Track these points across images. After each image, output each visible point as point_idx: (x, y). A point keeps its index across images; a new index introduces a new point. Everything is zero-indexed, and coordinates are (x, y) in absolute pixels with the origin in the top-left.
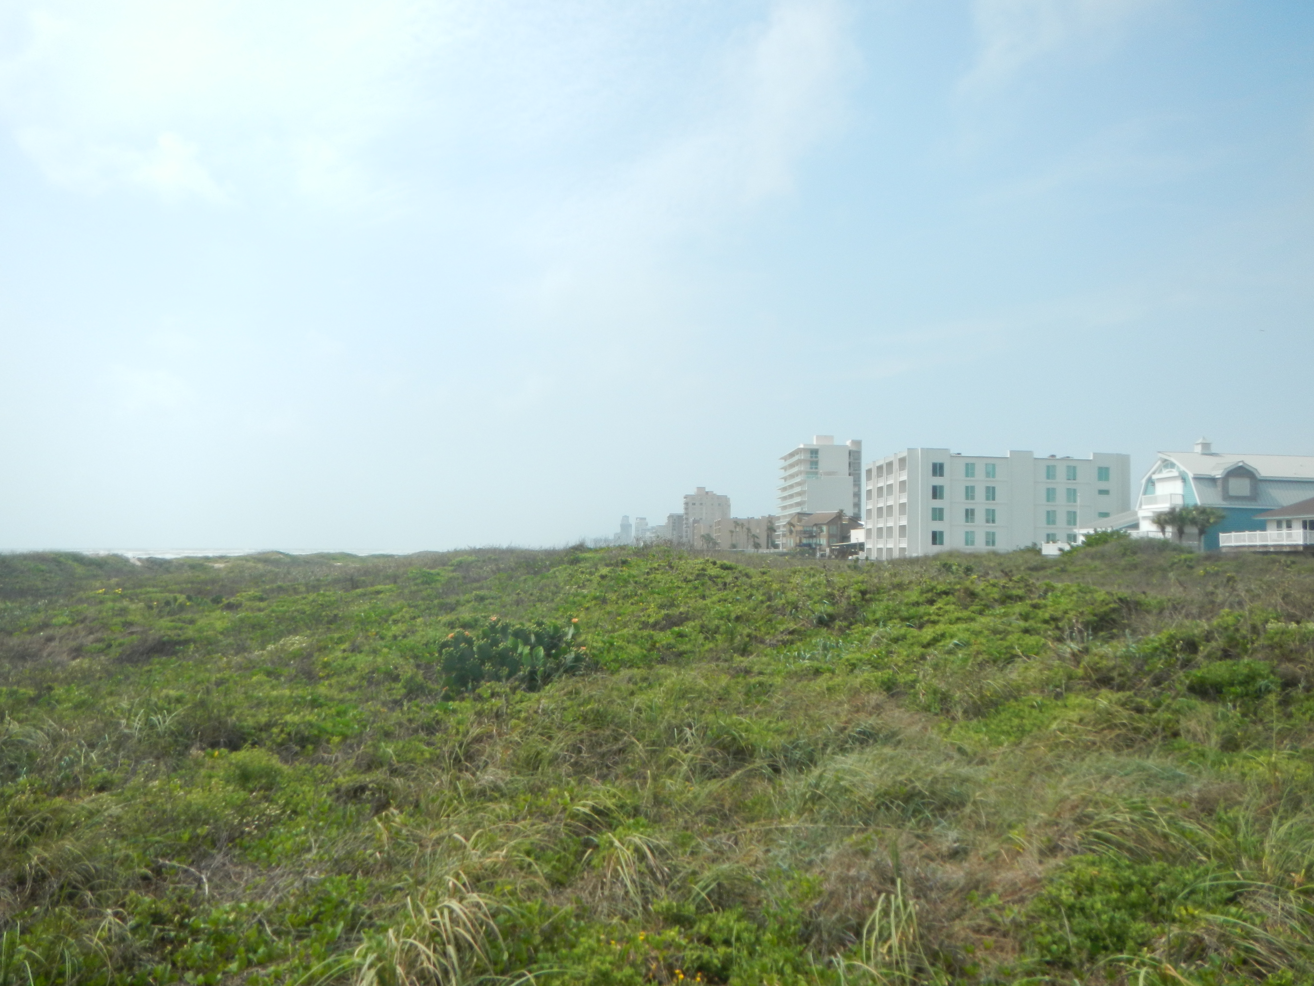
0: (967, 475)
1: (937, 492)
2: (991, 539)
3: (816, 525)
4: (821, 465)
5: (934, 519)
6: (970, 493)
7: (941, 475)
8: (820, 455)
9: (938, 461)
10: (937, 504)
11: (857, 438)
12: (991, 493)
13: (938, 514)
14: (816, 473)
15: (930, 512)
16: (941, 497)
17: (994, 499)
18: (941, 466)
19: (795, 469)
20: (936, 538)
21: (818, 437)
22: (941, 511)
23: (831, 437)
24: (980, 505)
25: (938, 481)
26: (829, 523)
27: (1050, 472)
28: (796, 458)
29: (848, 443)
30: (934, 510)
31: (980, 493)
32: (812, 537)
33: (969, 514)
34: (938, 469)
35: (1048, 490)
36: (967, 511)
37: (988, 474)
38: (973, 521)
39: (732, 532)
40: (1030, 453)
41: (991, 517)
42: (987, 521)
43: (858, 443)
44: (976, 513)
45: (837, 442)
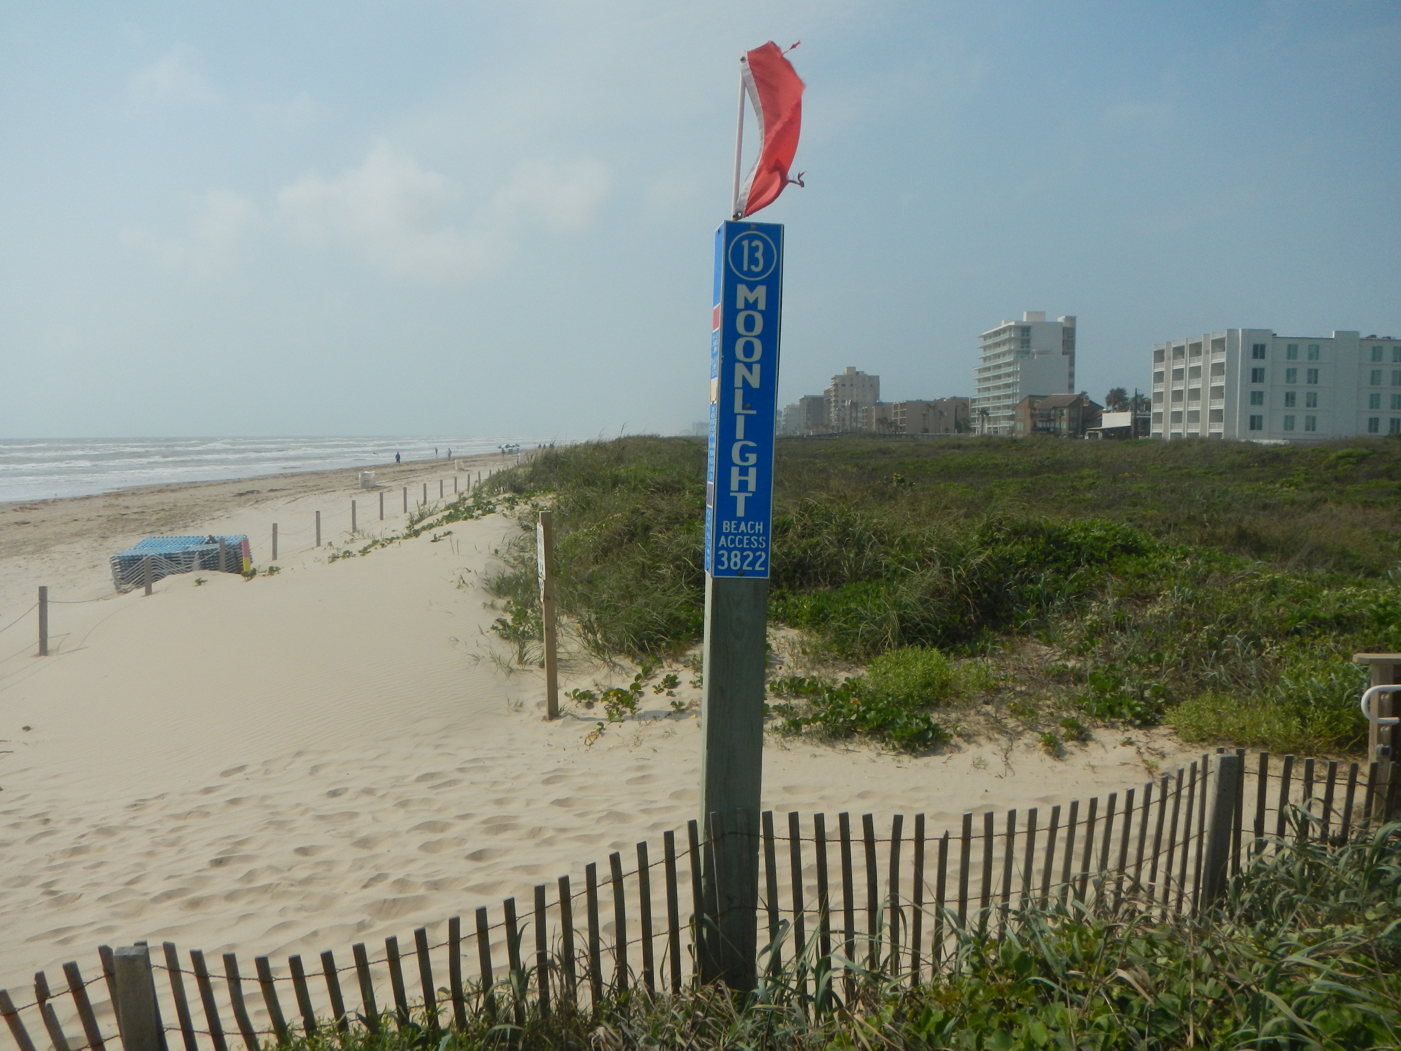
0: (1289, 358)
1: (1257, 375)
2: (1311, 424)
3: (1055, 408)
4: (1033, 343)
5: (1253, 402)
6: (1291, 374)
7: (1263, 357)
8: (1032, 332)
9: (1259, 342)
10: (1257, 387)
11: (1071, 314)
12: (1313, 376)
13: (1257, 398)
14: (1028, 353)
15: (1249, 395)
16: (1262, 380)
17: (1316, 382)
18: (1263, 347)
19: (1005, 348)
20: (1255, 423)
21: (1028, 313)
22: (1261, 394)
23: (1043, 314)
24: (1302, 388)
25: (1258, 363)
26: (1071, 406)
27: (1377, 353)
28: (1006, 336)
29: (1061, 319)
30: (1253, 394)
31: (1302, 377)
32: (1050, 420)
33: (1290, 399)
34: (1259, 351)
35: (1373, 373)
36: (1287, 395)
37: (1311, 356)
38: (1293, 405)
39: (924, 415)
40: (1356, 333)
41: (1312, 401)
42: (1308, 405)
43: (1072, 319)
44: (1297, 396)
45: (1049, 319)
